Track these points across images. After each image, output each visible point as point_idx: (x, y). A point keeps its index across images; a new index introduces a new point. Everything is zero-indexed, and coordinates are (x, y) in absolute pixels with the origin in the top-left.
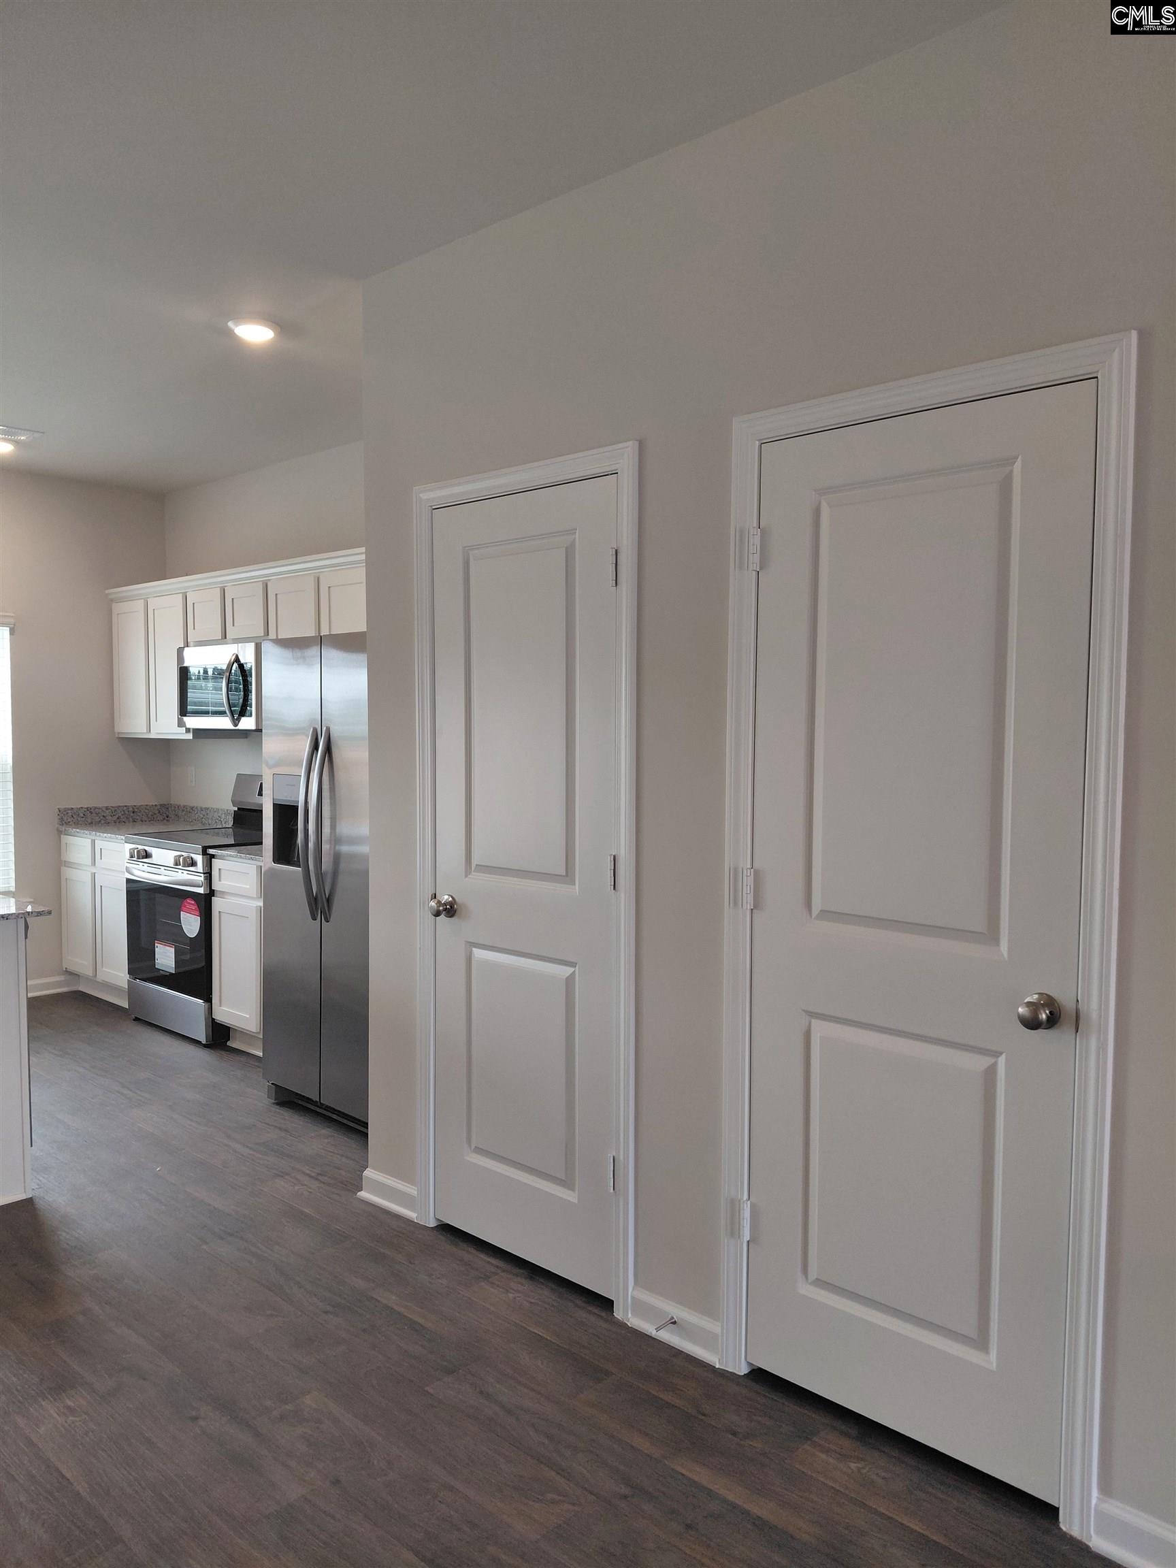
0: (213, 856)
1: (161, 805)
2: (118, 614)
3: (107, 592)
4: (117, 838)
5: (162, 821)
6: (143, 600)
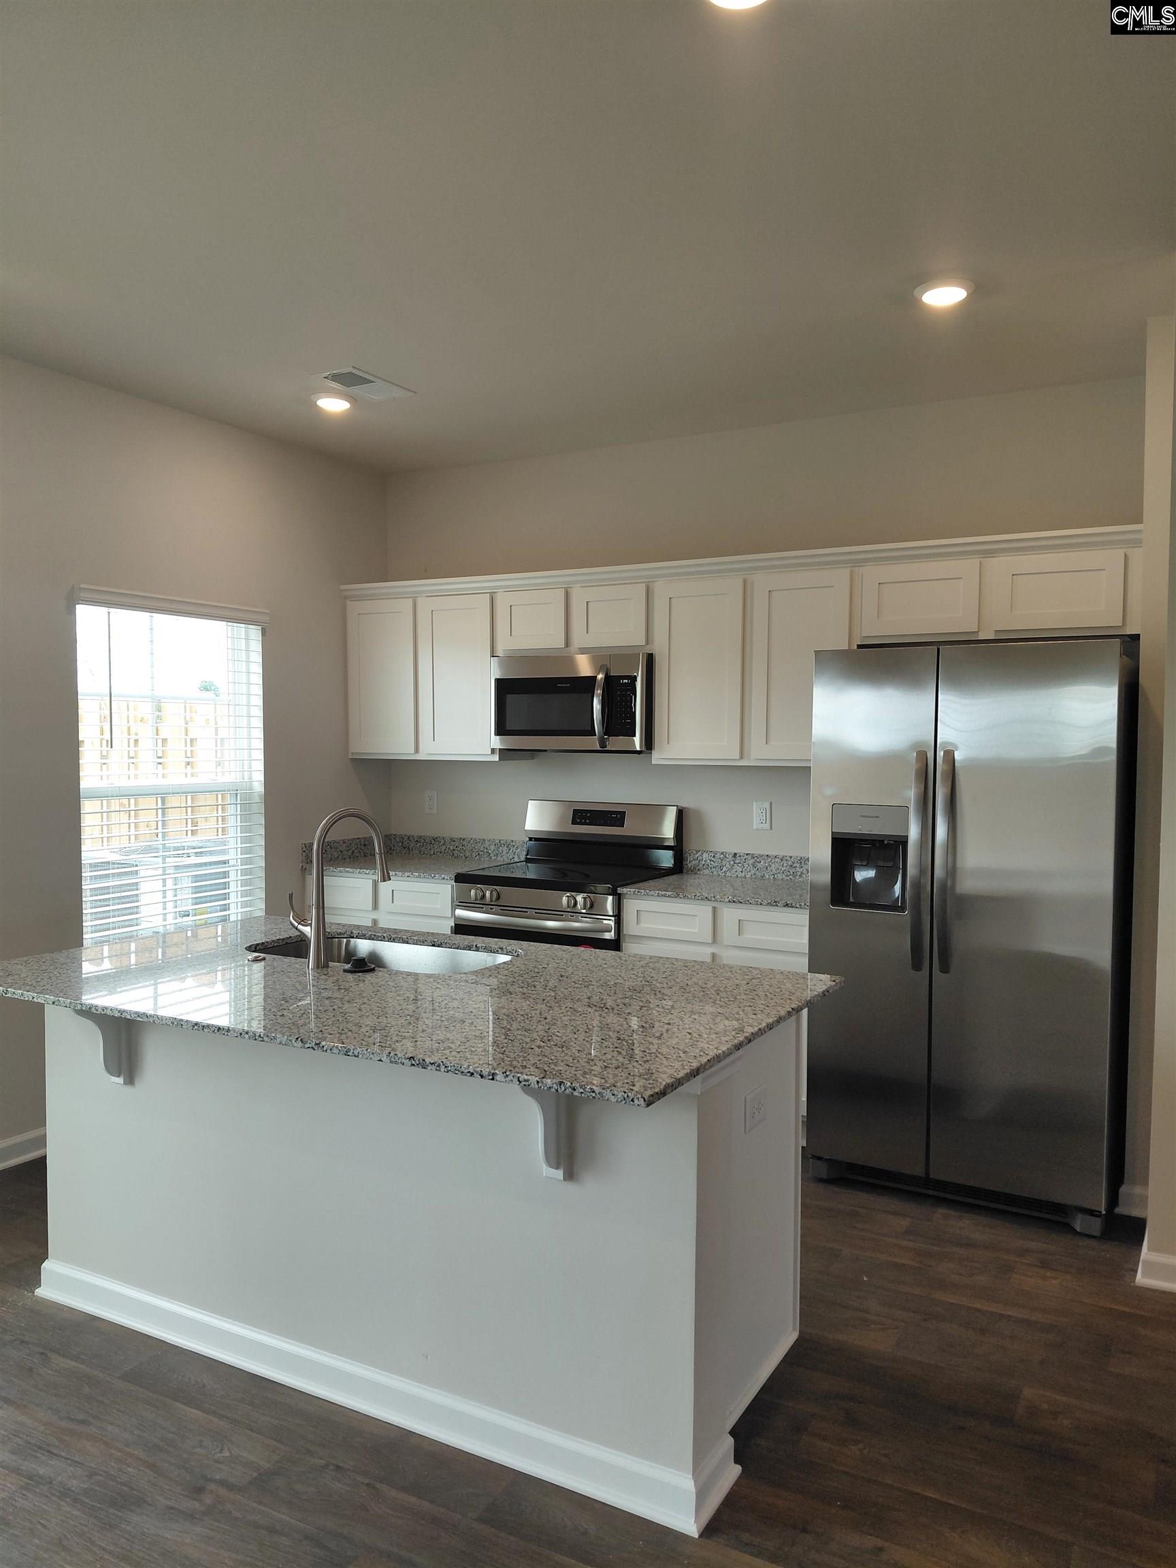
0: (621, 897)
1: (386, 836)
2: (359, 614)
3: (343, 587)
4: (433, 878)
6: (410, 600)
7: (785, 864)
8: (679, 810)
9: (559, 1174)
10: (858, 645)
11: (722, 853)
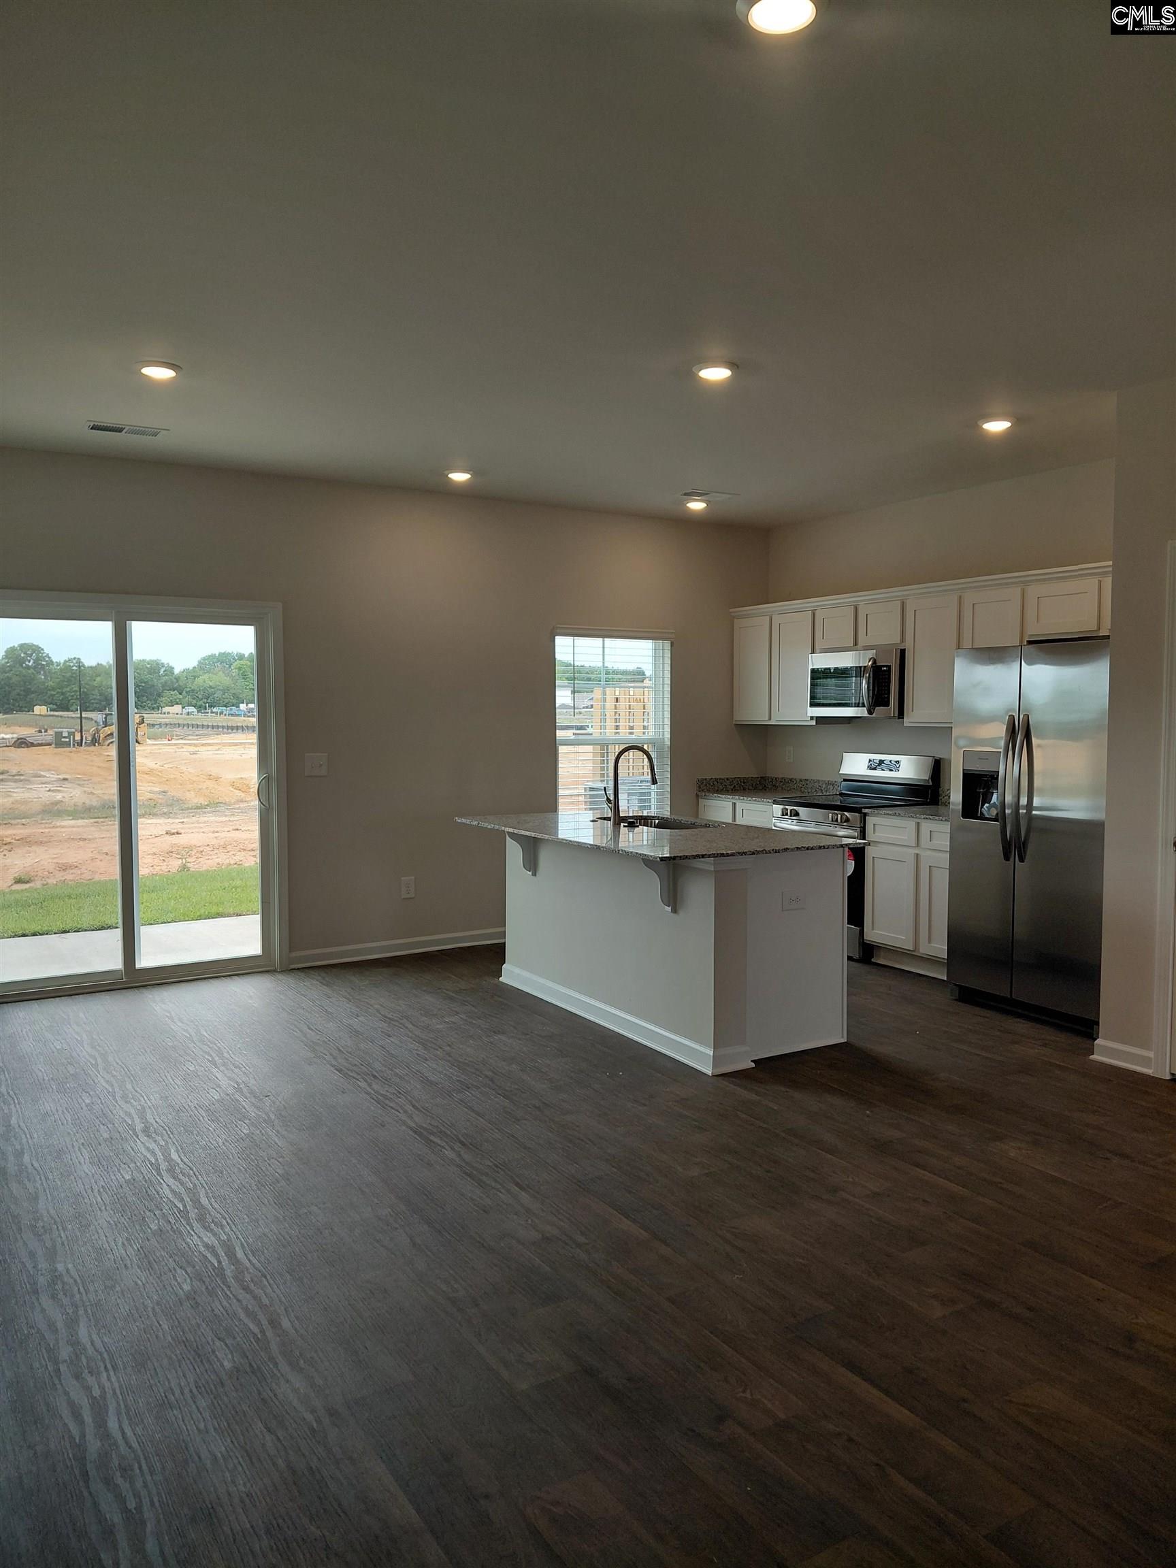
0: (865, 815)
1: (761, 778)
2: (740, 628)
3: (731, 610)
4: (763, 801)
5: (761, 790)
6: (768, 617)
8: (935, 760)
9: (669, 909)
10: (1027, 641)
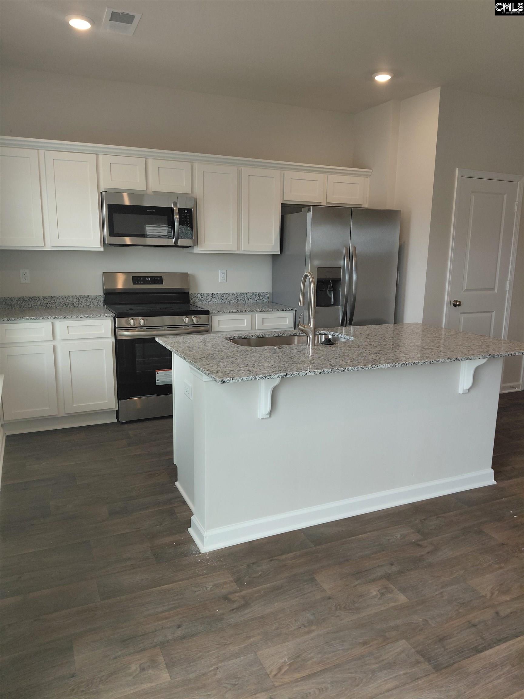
6: (35, 150)
7: (234, 296)
11: (207, 294)
